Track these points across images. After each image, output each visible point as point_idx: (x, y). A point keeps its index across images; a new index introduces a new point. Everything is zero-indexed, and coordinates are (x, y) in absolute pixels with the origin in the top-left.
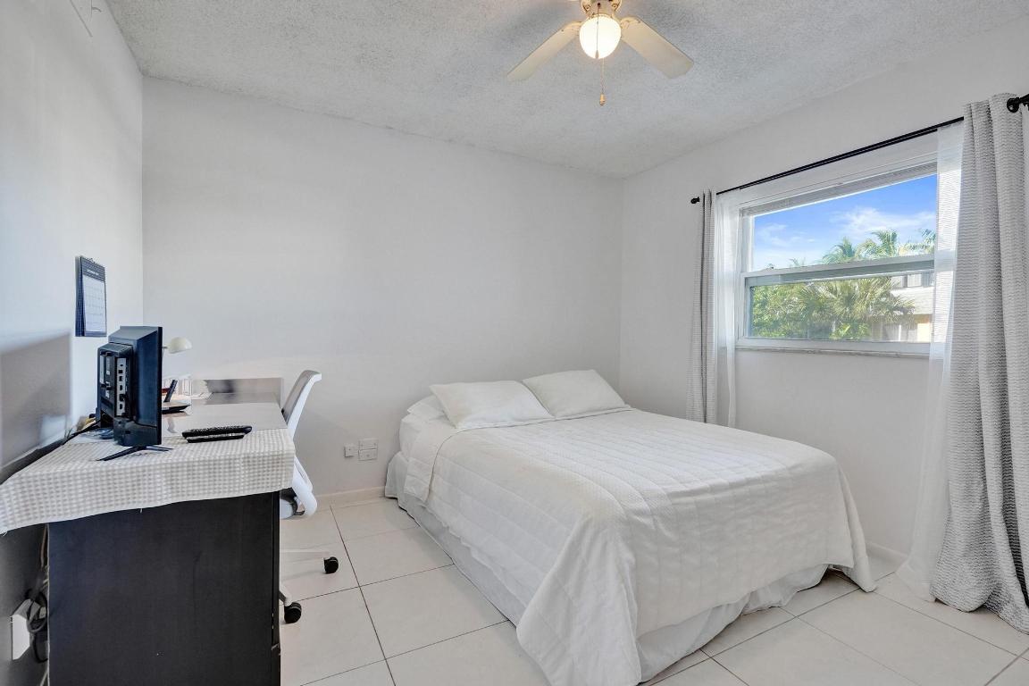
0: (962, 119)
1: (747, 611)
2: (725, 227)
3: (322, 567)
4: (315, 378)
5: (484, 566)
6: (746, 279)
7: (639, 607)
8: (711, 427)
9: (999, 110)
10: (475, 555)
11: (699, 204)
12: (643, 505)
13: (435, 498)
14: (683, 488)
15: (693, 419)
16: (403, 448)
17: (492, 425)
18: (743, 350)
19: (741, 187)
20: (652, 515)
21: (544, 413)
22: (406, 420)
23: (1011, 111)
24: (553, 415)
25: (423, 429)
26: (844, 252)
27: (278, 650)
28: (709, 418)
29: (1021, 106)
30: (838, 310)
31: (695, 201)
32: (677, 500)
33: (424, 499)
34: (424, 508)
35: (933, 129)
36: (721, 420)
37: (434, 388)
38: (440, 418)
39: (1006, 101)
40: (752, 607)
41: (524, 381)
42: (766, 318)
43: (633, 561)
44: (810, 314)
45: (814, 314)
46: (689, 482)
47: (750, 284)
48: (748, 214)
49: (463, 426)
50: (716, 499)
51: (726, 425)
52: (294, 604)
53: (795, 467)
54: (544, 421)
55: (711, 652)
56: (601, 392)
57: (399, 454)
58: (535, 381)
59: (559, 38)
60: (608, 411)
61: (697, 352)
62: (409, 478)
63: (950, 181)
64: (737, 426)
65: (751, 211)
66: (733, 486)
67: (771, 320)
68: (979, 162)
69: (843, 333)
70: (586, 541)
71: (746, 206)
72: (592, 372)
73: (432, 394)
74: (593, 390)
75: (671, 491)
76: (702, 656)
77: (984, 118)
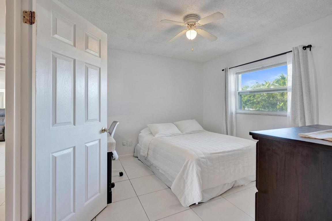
0: (292, 51)
1: (234, 186)
2: (232, 78)
3: (119, 175)
4: (118, 123)
5: (162, 174)
6: (239, 93)
7: (202, 181)
8: (229, 136)
9: (301, 49)
10: (160, 171)
11: (224, 71)
12: (203, 156)
13: (149, 156)
14: (215, 152)
15: (223, 134)
16: (140, 142)
17: (165, 136)
18: (238, 113)
19: (236, 67)
20: (206, 159)
21: (180, 132)
22: (140, 134)
23: (305, 50)
24: (182, 133)
25: (145, 137)
26: (282, 78)
27: (111, 192)
28: (228, 133)
29: (307, 48)
30: (279, 98)
31: (223, 70)
32: (212, 155)
33: (146, 157)
34: (146, 159)
35: (285, 53)
36: (232, 134)
37: (148, 125)
38: (150, 134)
39: (302, 47)
40: (236, 185)
41: (174, 123)
42: (255, 100)
43: (201, 170)
44: (269, 99)
45: (271, 99)
46: (216, 150)
47: (240, 94)
48: (239, 74)
49: (156, 136)
50: (224, 155)
51: (233, 136)
52: (113, 183)
53: (248, 147)
54: (179, 134)
55: (223, 196)
56: (197, 126)
57: (138, 144)
58: (178, 123)
59: (181, 34)
60: (199, 132)
61: (224, 114)
62: (141, 151)
63: (290, 67)
64: (237, 136)
65: (239, 73)
66: (229, 152)
67: (257, 101)
68: (296, 63)
69: (281, 105)
70: (189, 165)
71: (238, 72)
72: (194, 120)
73: (148, 127)
74: (194, 125)
75: (211, 153)
76: (221, 197)
77: (297, 52)
